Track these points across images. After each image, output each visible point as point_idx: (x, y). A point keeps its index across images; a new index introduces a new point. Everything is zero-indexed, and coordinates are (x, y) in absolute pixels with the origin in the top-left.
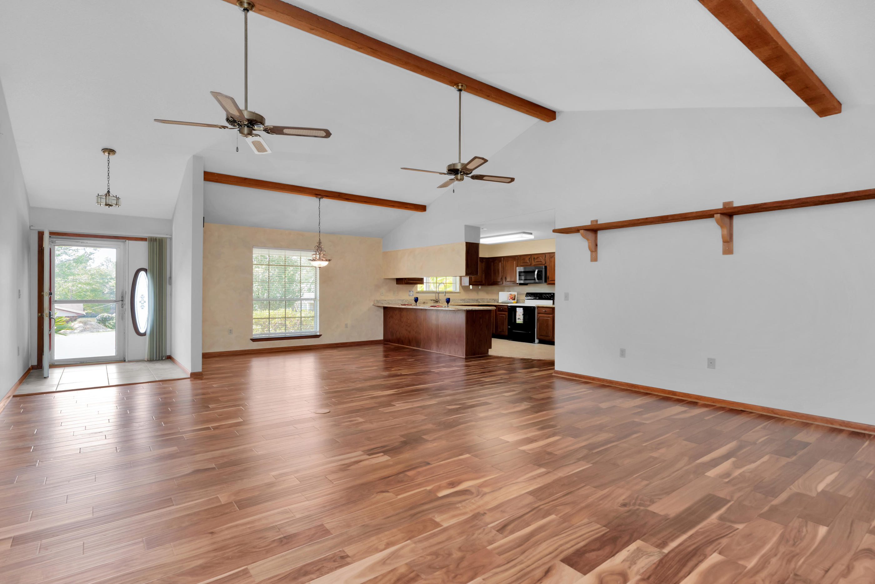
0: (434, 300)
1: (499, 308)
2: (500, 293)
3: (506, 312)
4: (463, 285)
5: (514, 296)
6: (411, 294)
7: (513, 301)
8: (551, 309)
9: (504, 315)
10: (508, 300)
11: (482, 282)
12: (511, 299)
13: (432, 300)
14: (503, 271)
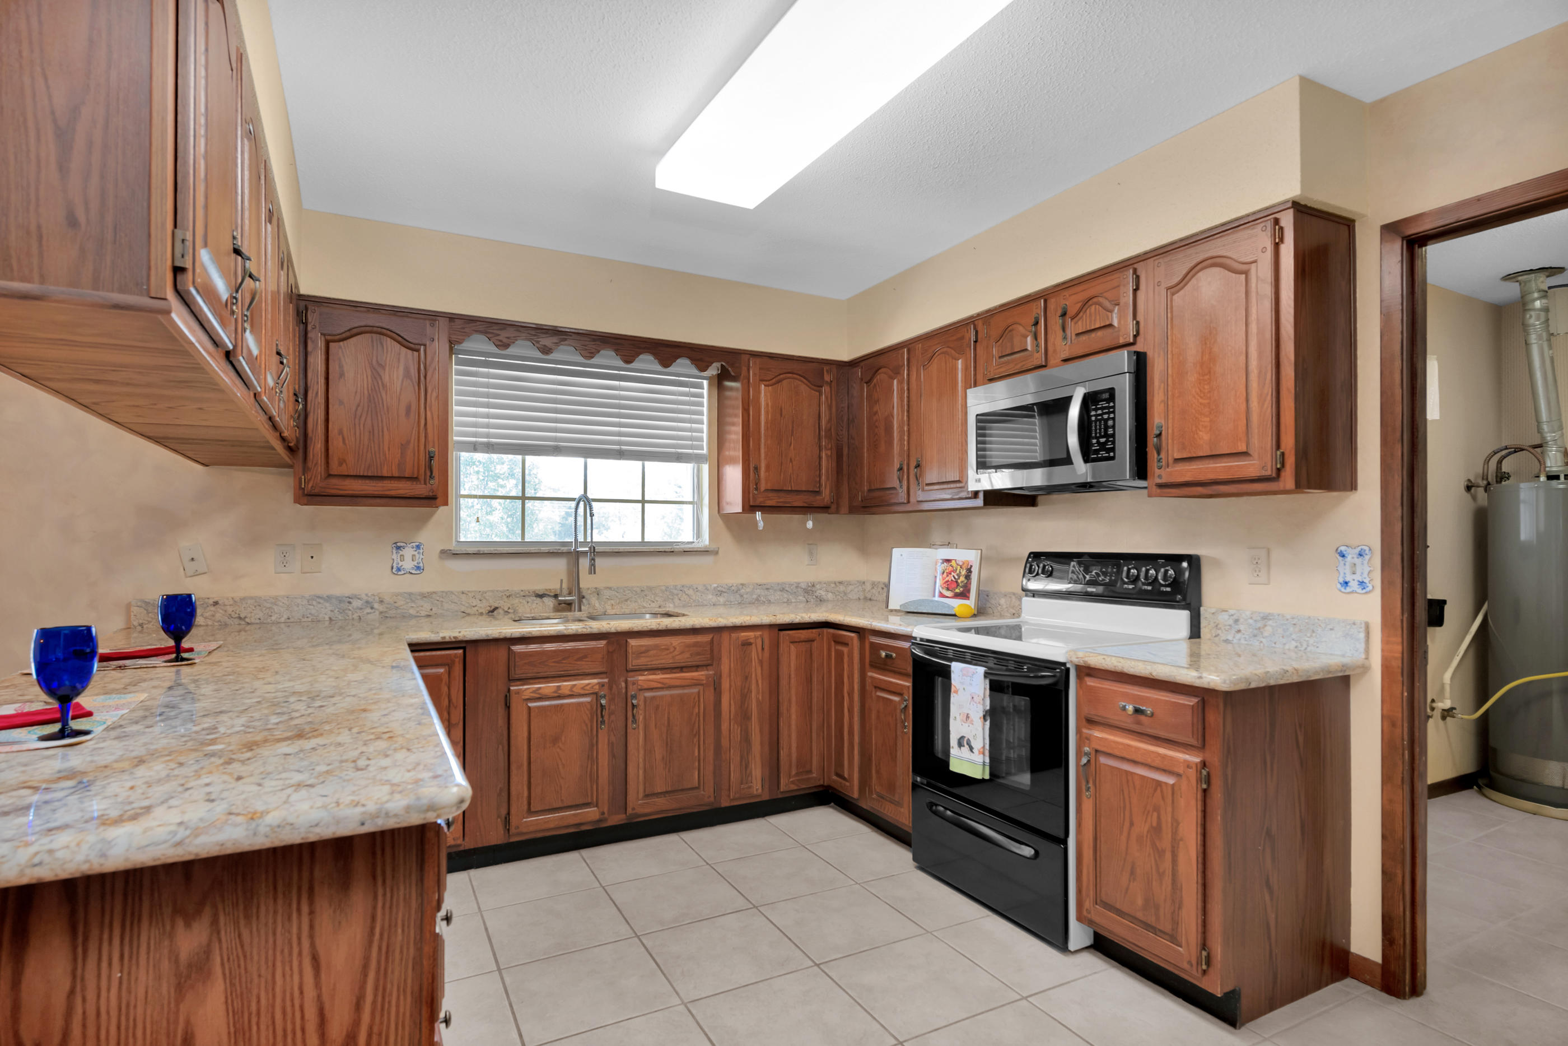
1: (873, 645)
2: (895, 552)
3: (905, 675)
4: (725, 508)
5: (964, 572)
6: (408, 564)
7: (957, 605)
8: (1192, 701)
9: (896, 699)
10: (934, 596)
11: (818, 493)
12: (948, 589)
13: (540, 594)
14: (909, 425)
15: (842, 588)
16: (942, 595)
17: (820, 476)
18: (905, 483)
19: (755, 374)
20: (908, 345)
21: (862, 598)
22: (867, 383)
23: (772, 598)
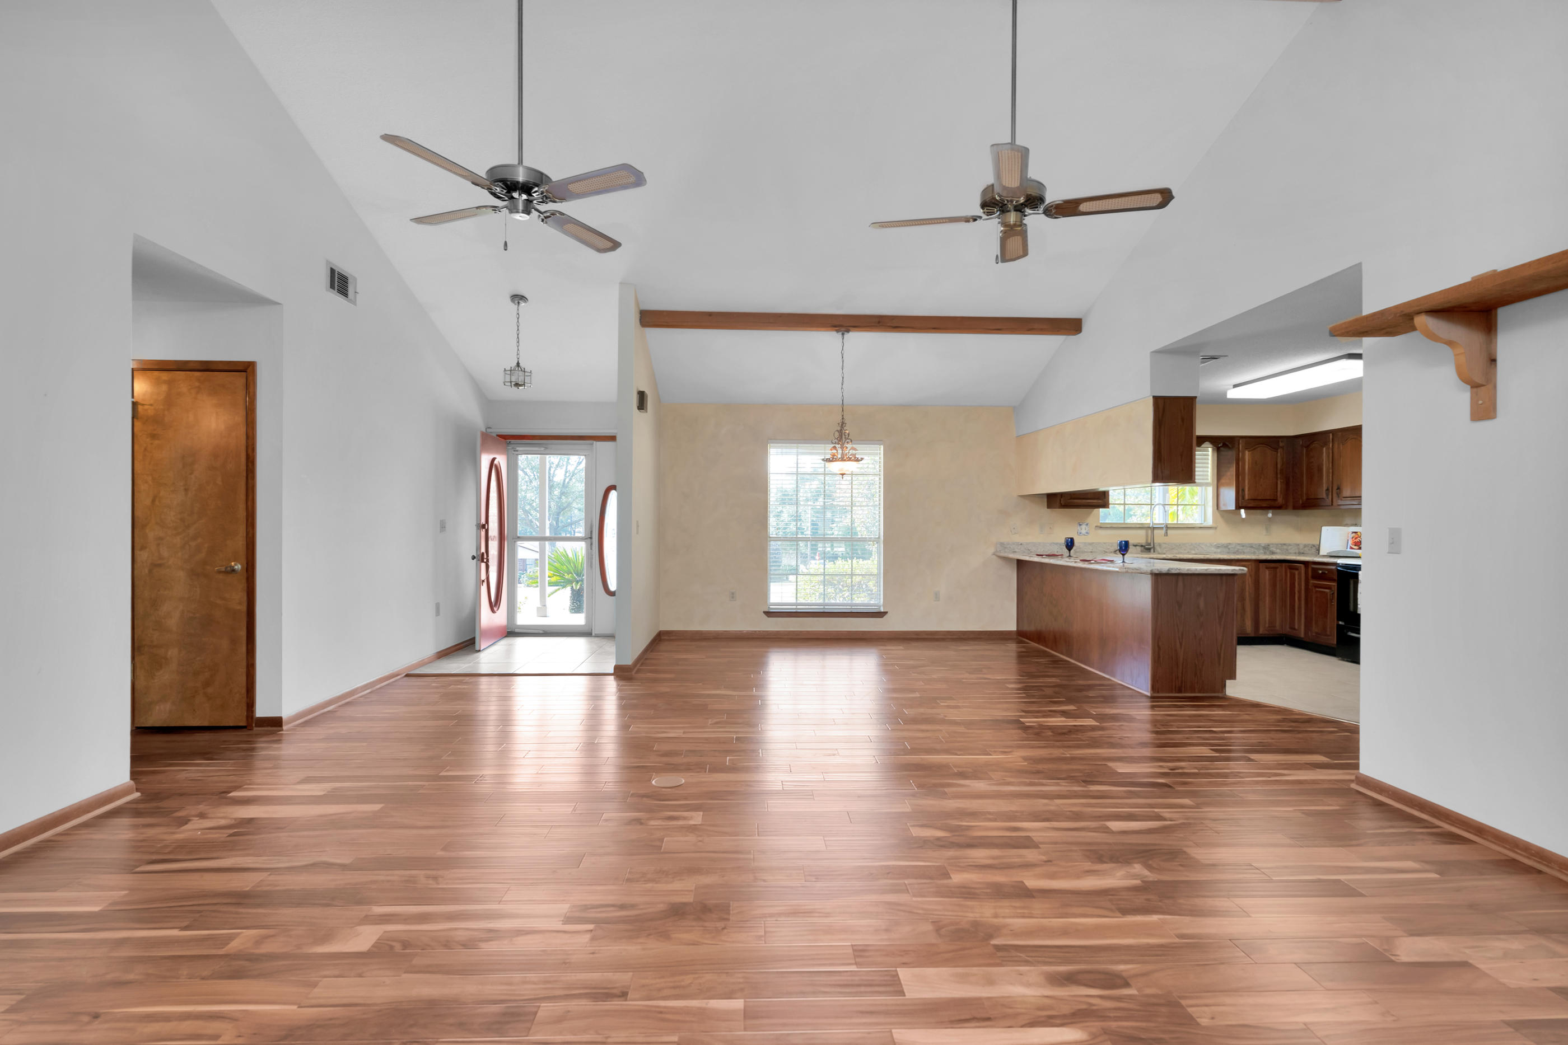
0: (1142, 546)
1: (1313, 568)
2: (1324, 528)
3: (1332, 580)
4: (1223, 508)
6: (1084, 531)
9: (1327, 591)
10: (1347, 548)
11: (1275, 500)
12: (1355, 545)
13: (1135, 544)
14: (1332, 469)
15: (1285, 547)
16: (1351, 548)
17: (1277, 492)
18: (1330, 496)
19: (1242, 447)
20: (1334, 432)
21: (1297, 552)
22: (1306, 447)
23: (1245, 551)
